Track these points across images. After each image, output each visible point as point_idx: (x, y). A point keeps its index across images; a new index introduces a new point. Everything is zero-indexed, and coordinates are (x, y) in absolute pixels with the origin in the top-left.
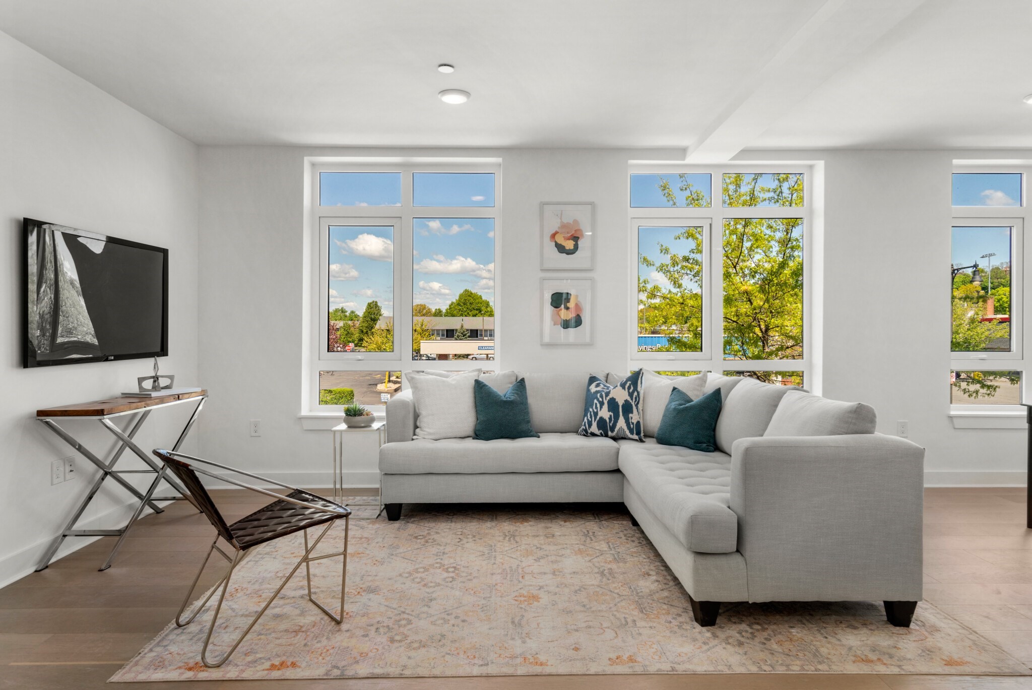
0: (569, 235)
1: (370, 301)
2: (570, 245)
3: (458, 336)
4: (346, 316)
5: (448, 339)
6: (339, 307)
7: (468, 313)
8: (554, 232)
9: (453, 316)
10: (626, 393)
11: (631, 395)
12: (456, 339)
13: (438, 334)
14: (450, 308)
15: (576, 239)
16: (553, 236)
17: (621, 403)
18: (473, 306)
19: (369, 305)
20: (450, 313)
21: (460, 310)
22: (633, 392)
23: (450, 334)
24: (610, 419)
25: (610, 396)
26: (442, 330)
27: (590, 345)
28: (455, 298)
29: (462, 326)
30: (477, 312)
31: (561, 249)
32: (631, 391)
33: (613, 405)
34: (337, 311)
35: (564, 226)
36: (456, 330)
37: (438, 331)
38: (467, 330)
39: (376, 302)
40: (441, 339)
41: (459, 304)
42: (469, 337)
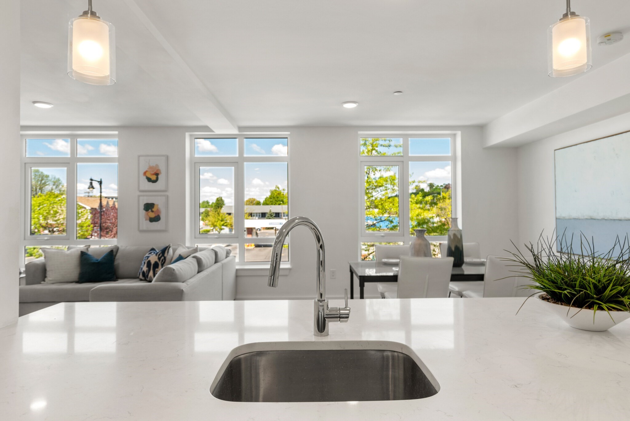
0: (153, 172)
1: (218, 197)
2: (154, 178)
3: (268, 216)
4: (209, 205)
5: (262, 218)
6: (206, 200)
7: (276, 203)
8: (145, 171)
9: (267, 204)
10: (157, 257)
11: (159, 259)
12: (267, 219)
13: (257, 216)
14: (266, 200)
15: (157, 174)
16: (145, 173)
17: (153, 262)
18: (279, 199)
19: (217, 199)
20: (265, 204)
21: (271, 201)
22: (161, 257)
23: (263, 215)
24: (147, 271)
25: (149, 259)
26: (259, 213)
27: (165, 231)
28: (268, 194)
29: (270, 211)
30: (281, 203)
31: (149, 180)
32: (160, 256)
33: (149, 264)
34: (204, 202)
35: (151, 168)
36: (267, 213)
37: (257, 213)
38: (273, 213)
39: (221, 197)
40: (259, 218)
41: (270, 198)
42: (274, 217)
